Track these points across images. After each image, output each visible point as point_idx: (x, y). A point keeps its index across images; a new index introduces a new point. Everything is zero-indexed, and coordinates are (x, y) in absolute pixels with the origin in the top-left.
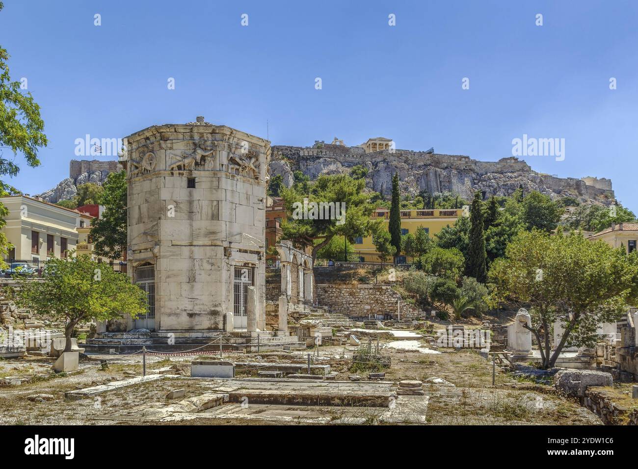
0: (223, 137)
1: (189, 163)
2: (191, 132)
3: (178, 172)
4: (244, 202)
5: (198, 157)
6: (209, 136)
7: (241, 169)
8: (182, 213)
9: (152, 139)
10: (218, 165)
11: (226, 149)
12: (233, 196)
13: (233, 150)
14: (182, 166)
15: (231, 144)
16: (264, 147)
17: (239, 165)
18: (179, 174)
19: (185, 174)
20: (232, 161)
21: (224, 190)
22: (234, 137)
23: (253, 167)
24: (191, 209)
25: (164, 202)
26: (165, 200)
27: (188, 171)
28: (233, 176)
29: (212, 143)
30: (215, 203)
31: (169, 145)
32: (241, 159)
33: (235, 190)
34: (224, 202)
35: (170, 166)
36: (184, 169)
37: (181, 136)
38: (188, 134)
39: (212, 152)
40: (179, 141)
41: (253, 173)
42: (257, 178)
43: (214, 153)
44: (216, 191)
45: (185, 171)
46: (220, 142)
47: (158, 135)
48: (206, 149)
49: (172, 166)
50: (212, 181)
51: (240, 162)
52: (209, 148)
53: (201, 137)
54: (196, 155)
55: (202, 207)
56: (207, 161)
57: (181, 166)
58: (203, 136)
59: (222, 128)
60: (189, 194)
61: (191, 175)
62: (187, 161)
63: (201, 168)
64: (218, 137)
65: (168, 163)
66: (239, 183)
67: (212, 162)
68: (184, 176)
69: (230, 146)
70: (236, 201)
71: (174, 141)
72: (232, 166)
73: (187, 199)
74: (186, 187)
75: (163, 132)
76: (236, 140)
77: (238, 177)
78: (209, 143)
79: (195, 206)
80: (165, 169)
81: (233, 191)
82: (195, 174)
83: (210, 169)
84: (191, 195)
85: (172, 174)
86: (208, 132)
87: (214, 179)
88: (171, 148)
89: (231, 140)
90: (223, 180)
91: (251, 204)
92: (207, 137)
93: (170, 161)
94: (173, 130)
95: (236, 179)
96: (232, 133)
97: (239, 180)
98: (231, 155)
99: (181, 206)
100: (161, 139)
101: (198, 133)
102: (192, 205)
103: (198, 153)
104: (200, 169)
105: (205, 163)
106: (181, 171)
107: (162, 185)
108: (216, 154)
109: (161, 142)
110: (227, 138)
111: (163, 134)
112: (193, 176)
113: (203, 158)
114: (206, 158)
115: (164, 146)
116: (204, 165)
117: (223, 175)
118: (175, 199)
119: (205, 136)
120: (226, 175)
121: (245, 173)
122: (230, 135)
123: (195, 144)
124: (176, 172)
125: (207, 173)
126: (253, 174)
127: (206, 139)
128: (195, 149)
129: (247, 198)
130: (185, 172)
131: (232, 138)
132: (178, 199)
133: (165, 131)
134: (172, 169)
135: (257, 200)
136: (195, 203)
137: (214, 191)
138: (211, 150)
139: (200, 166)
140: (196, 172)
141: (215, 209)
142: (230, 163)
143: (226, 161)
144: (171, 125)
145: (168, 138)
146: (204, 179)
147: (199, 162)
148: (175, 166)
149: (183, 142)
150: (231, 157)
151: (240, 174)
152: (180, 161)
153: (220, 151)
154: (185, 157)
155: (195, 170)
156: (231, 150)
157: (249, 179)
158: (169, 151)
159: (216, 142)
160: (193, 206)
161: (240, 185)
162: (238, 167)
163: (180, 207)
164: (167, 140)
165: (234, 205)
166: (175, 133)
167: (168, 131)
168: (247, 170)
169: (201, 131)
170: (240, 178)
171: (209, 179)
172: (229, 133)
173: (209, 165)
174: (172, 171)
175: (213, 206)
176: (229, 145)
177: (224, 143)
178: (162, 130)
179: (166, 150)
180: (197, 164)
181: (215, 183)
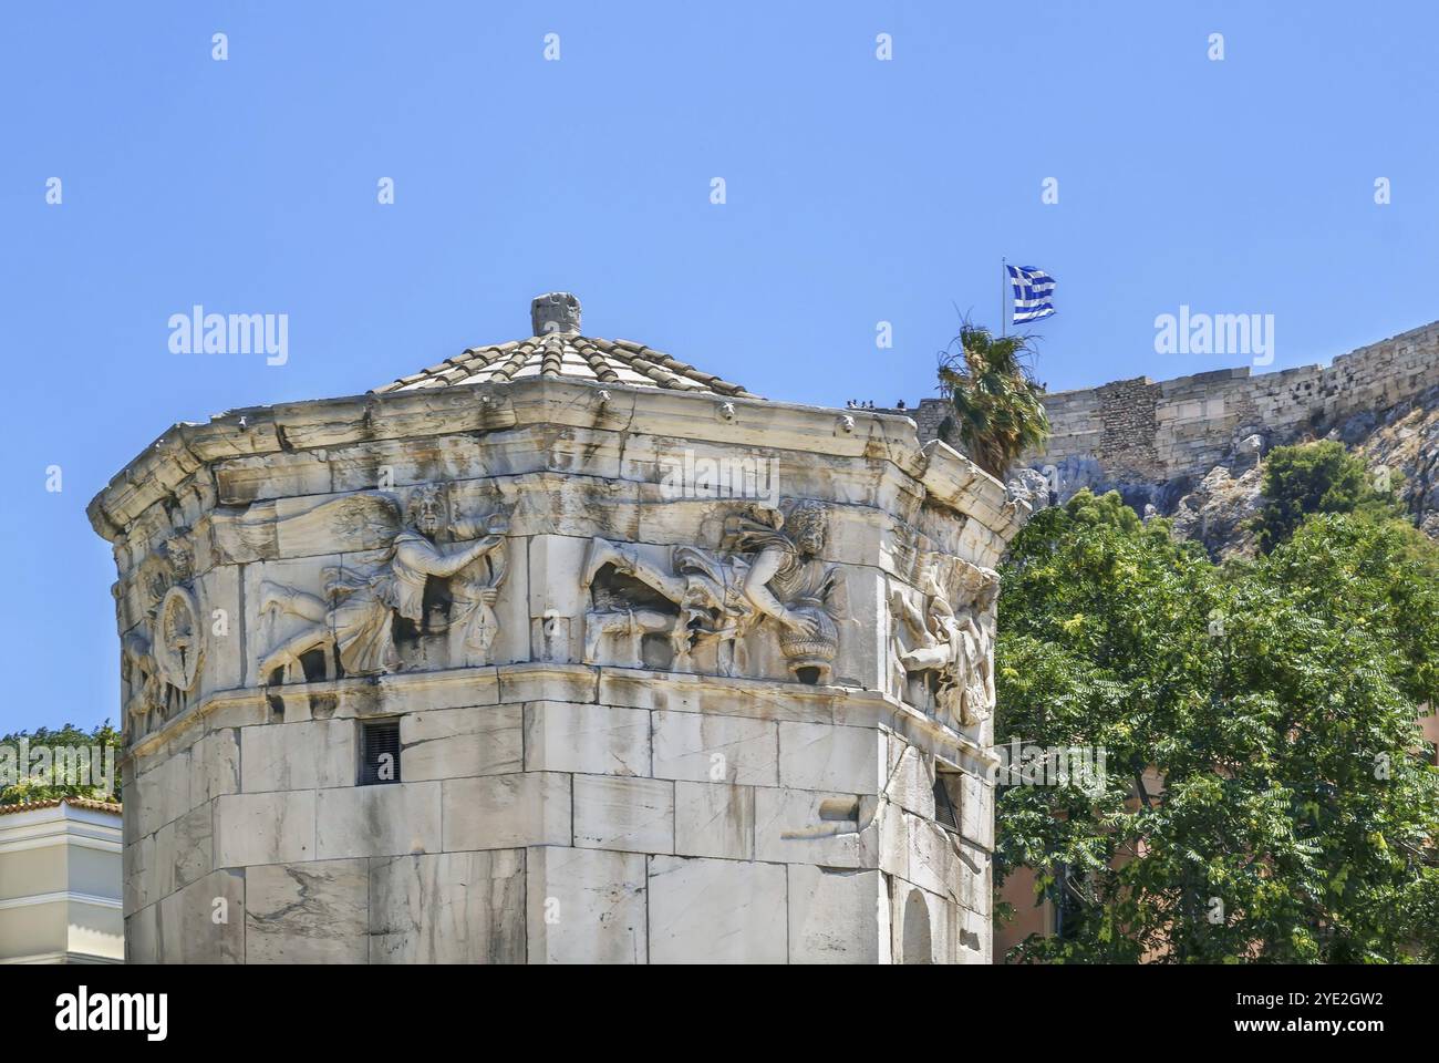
0: (546, 446)
1: (360, 635)
2: (369, 437)
3: (304, 691)
4: (710, 836)
5: (410, 595)
6: (468, 448)
7: (679, 633)
8: (330, 941)
9: (188, 501)
10: (520, 625)
11: (567, 523)
12: (621, 814)
13: (622, 520)
14: (329, 652)
15: (609, 481)
16: (862, 463)
17: (669, 608)
18: (314, 703)
19: (342, 698)
20: (614, 586)
21: (555, 780)
22: (624, 435)
23: (767, 604)
24: (378, 913)
25: (237, 880)
26: (241, 871)
27: (355, 683)
28: (625, 685)
29: (485, 492)
30: (506, 866)
31: (257, 536)
32: (680, 570)
33: (638, 763)
34: (555, 857)
35: (261, 658)
36: (340, 674)
37: (317, 473)
38: (353, 451)
39: (479, 548)
40: (308, 502)
41: (781, 640)
42: (810, 676)
43: (498, 558)
44: (514, 788)
45: (343, 685)
46: (531, 483)
47: (203, 477)
48: (452, 537)
49: (271, 663)
50: (488, 732)
51: (670, 588)
52: (464, 529)
53: (423, 466)
54: (396, 577)
55: (436, 893)
56: (460, 609)
57: (321, 653)
58: (435, 458)
59: (532, 396)
60: (362, 820)
61: (378, 702)
62: (346, 622)
63: (428, 653)
64: (519, 447)
65: (257, 643)
66: (668, 725)
67: (485, 610)
68: (339, 712)
69: (597, 501)
70: (653, 832)
71: (281, 508)
72: (617, 621)
73: (356, 851)
74: (351, 779)
75: (220, 460)
76: (641, 451)
77: (667, 685)
78: (467, 496)
79: (398, 895)
80: (237, 682)
81: (623, 780)
82: (400, 694)
83: (478, 657)
84: (375, 823)
85: (278, 707)
86: (457, 427)
87: (500, 713)
88: (268, 553)
89: (607, 463)
90: (555, 718)
91: (770, 847)
92: (460, 460)
93: (264, 631)
94: (272, 443)
95: (645, 698)
96: (602, 412)
97: (673, 702)
98: (605, 554)
99: (326, 895)
100: (218, 505)
101: (405, 439)
102: (382, 890)
103: (406, 568)
104: (422, 664)
105: (448, 619)
106: (321, 689)
107: (226, 779)
108: (509, 555)
109: (217, 519)
110: (577, 451)
111: (224, 469)
112: (390, 707)
113: (438, 593)
114: (454, 589)
115: (229, 542)
116: (445, 634)
117: (553, 685)
118: (292, 855)
119: (447, 456)
120: (575, 683)
121: (713, 649)
122: (596, 427)
123: (393, 514)
124: (296, 696)
125: (460, 681)
126: (777, 651)
127: (453, 470)
128: (389, 543)
129: (733, 810)
130: (341, 690)
131: (613, 442)
132: (309, 856)
133: (229, 451)
134: (277, 677)
135: (815, 819)
136: (401, 873)
137: (502, 791)
138: (478, 536)
139: (421, 643)
140: (400, 682)
141: (506, 898)
142: (604, 600)
143: (575, 589)
144: (258, 415)
145: (254, 491)
146: (446, 723)
147: (418, 616)
148: (287, 657)
149: (328, 508)
150: (608, 567)
151: (683, 660)
152: (315, 623)
153: (530, 538)
154: (336, 601)
155: (399, 670)
156: (604, 524)
157: (746, 686)
158: (256, 572)
159: (506, 487)
160: (389, 891)
161: (681, 729)
162: (655, 621)
163: (320, 905)
164: (245, 507)
165: (636, 863)
166: (284, 459)
167: (249, 450)
168: (726, 635)
169: (423, 426)
170: (682, 692)
171: (473, 720)
172: (581, 418)
173: (472, 628)
174: (272, 692)
175: (500, 885)
176: (591, 493)
177: (552, 486)
178: (213, 451)
179: (242, 566)
180: (404, 632)
181: (509, 742)
